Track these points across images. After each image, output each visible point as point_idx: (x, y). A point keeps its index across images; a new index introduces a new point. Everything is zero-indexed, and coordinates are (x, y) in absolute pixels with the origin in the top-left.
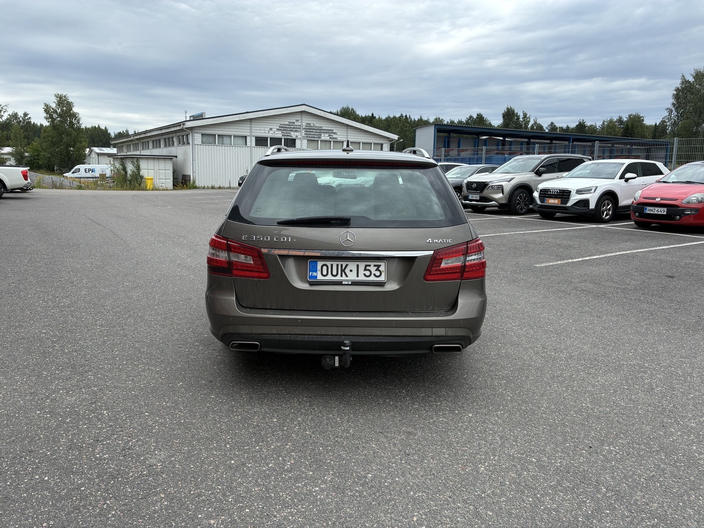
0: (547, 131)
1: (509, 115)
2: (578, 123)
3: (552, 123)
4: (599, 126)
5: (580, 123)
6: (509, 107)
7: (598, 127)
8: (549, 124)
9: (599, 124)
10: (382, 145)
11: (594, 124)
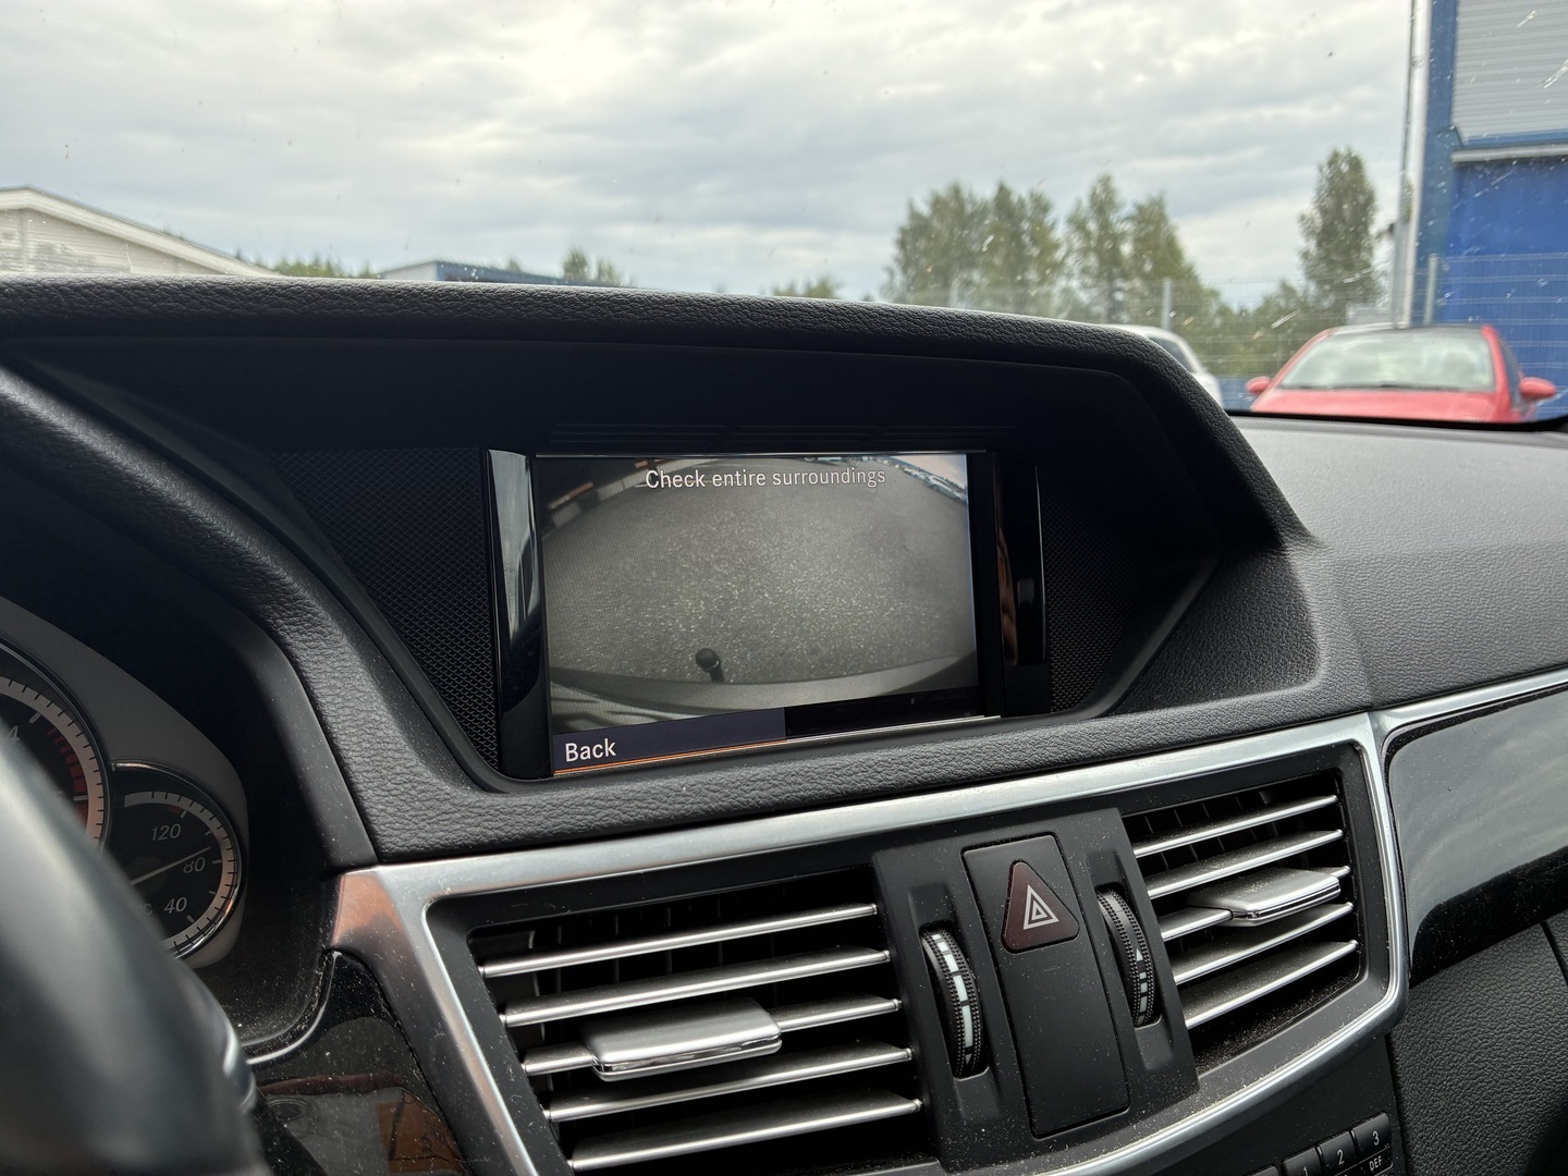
6: (579, 250)
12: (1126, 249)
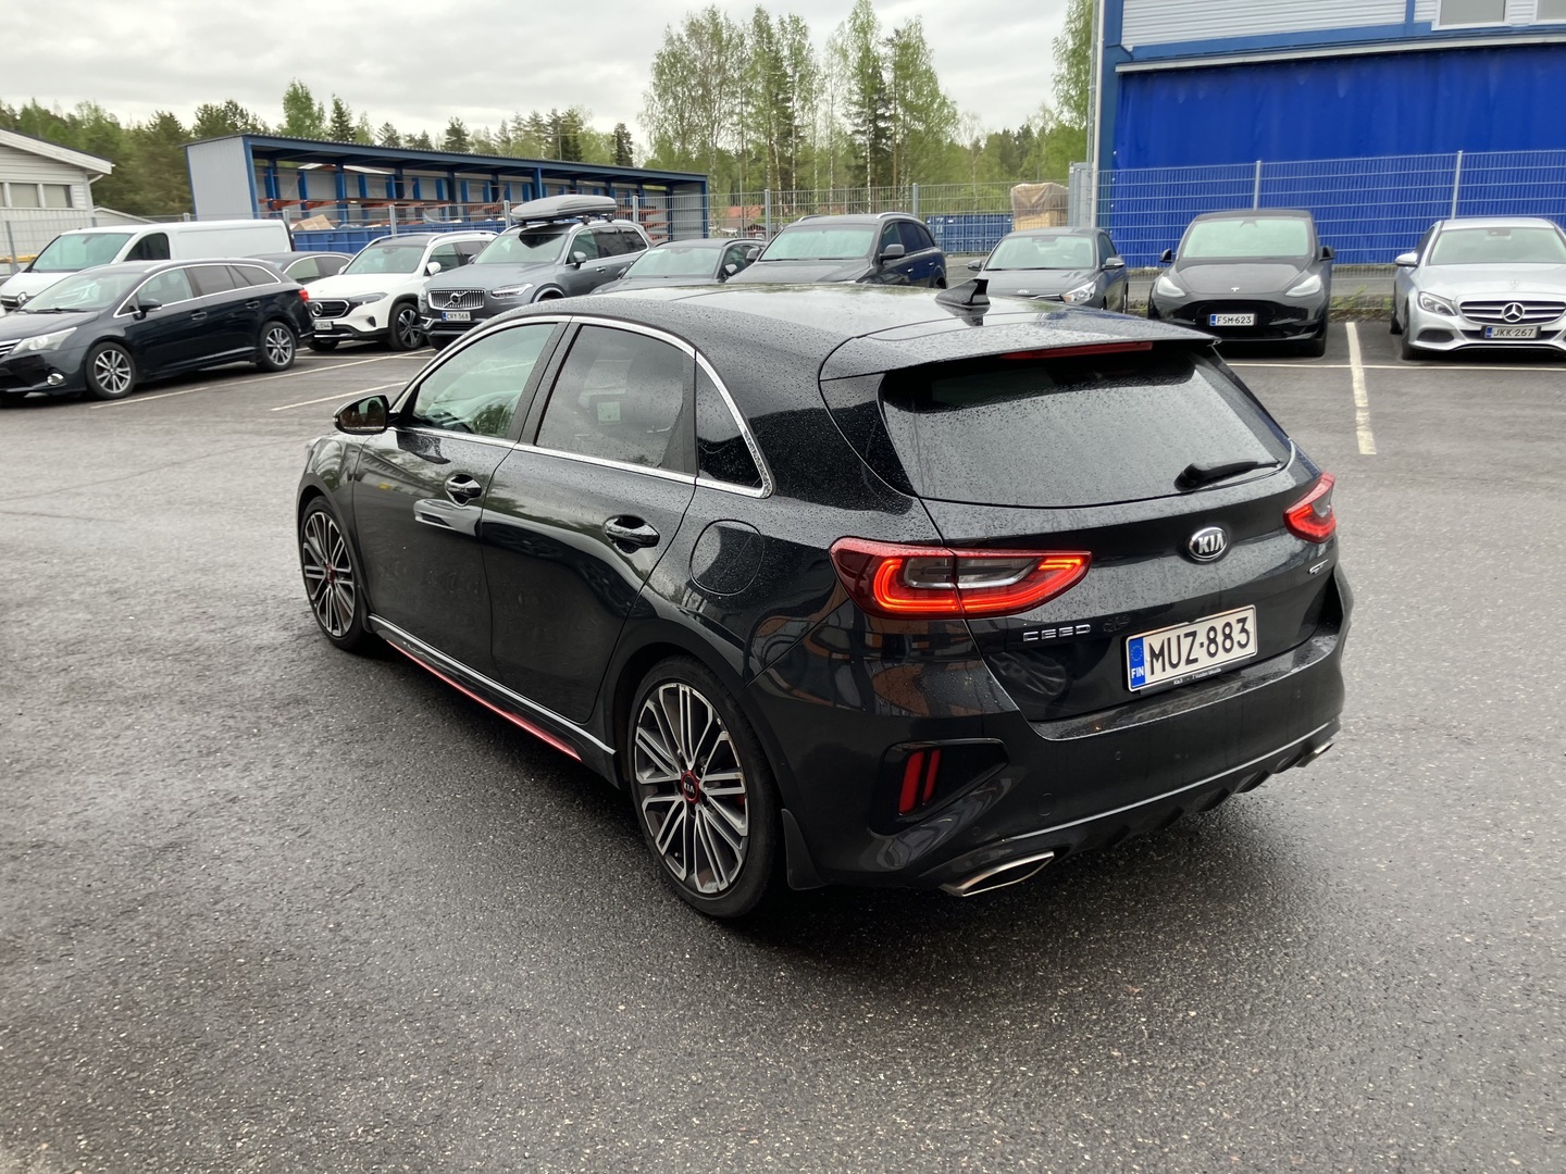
0: (378, 143)
1: (298, 102)
3: (387, 124)
4: (495, 135)
5: (453, 125)
6: (297, 83)
7: (493, 136)
8: (382, 124)
9: (495, 130)
10: (67, 188)
11: (482, 128)
12: (887, 76)
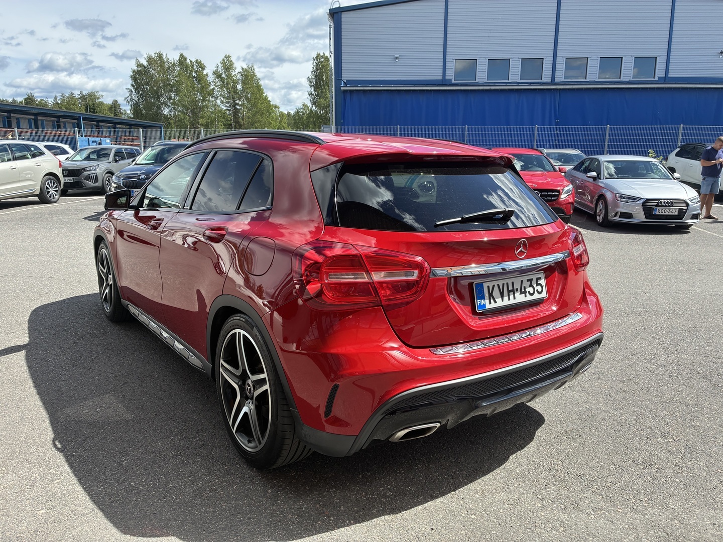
2: (26, 97)
